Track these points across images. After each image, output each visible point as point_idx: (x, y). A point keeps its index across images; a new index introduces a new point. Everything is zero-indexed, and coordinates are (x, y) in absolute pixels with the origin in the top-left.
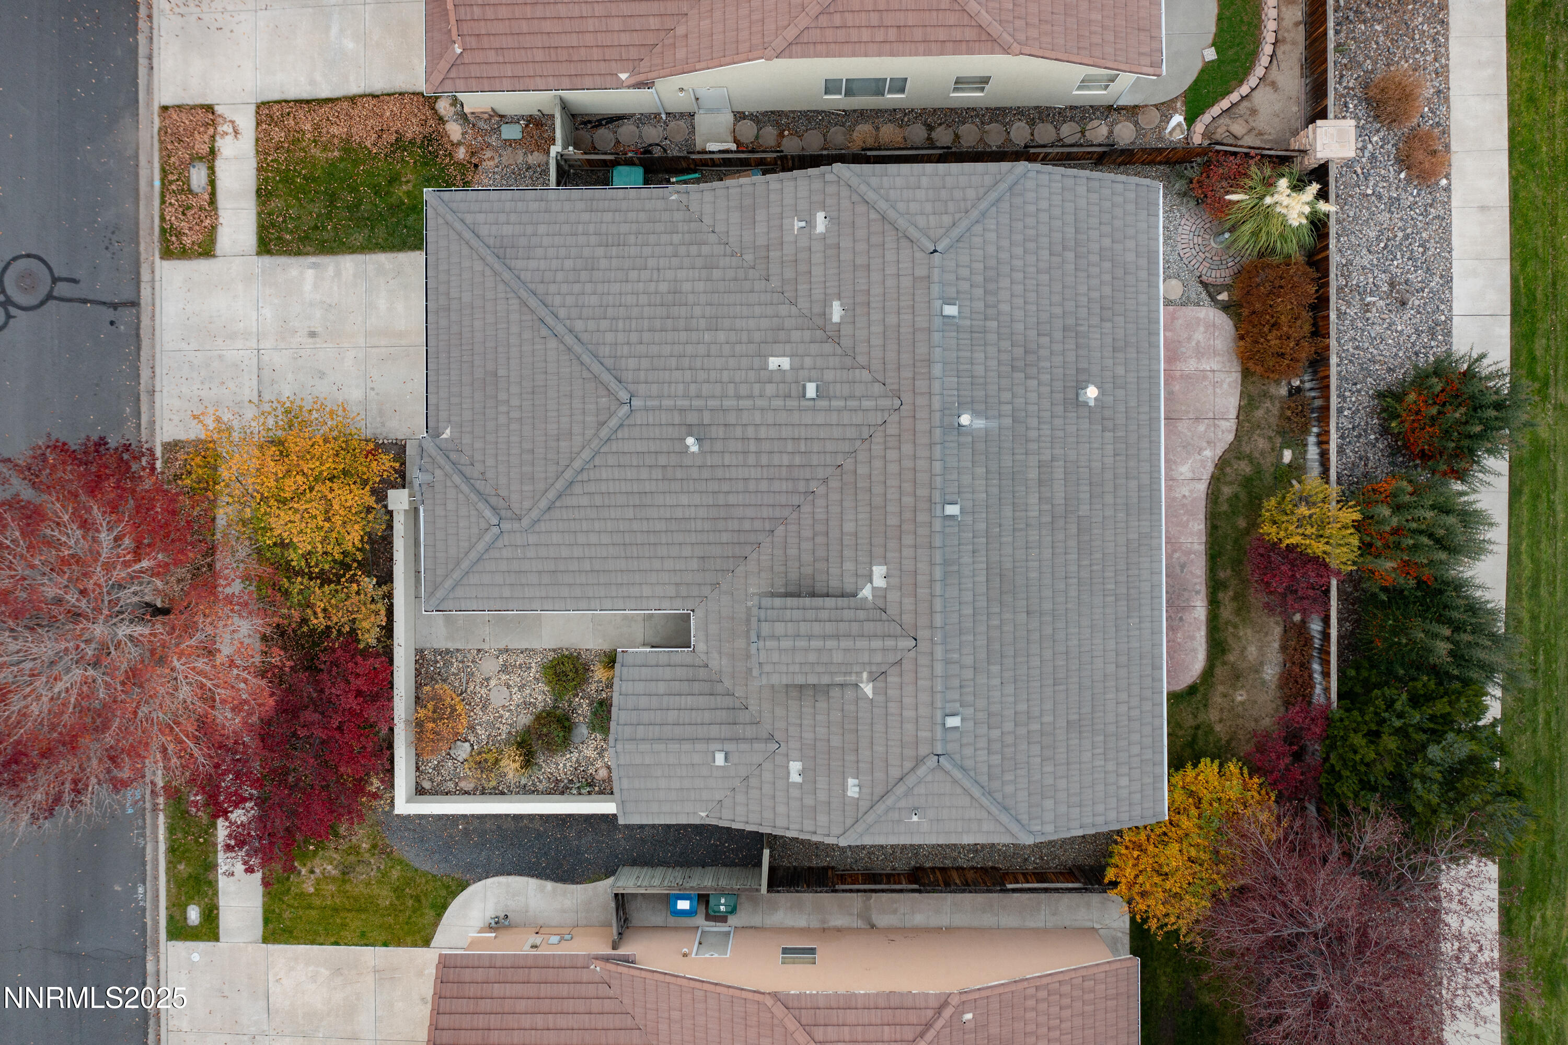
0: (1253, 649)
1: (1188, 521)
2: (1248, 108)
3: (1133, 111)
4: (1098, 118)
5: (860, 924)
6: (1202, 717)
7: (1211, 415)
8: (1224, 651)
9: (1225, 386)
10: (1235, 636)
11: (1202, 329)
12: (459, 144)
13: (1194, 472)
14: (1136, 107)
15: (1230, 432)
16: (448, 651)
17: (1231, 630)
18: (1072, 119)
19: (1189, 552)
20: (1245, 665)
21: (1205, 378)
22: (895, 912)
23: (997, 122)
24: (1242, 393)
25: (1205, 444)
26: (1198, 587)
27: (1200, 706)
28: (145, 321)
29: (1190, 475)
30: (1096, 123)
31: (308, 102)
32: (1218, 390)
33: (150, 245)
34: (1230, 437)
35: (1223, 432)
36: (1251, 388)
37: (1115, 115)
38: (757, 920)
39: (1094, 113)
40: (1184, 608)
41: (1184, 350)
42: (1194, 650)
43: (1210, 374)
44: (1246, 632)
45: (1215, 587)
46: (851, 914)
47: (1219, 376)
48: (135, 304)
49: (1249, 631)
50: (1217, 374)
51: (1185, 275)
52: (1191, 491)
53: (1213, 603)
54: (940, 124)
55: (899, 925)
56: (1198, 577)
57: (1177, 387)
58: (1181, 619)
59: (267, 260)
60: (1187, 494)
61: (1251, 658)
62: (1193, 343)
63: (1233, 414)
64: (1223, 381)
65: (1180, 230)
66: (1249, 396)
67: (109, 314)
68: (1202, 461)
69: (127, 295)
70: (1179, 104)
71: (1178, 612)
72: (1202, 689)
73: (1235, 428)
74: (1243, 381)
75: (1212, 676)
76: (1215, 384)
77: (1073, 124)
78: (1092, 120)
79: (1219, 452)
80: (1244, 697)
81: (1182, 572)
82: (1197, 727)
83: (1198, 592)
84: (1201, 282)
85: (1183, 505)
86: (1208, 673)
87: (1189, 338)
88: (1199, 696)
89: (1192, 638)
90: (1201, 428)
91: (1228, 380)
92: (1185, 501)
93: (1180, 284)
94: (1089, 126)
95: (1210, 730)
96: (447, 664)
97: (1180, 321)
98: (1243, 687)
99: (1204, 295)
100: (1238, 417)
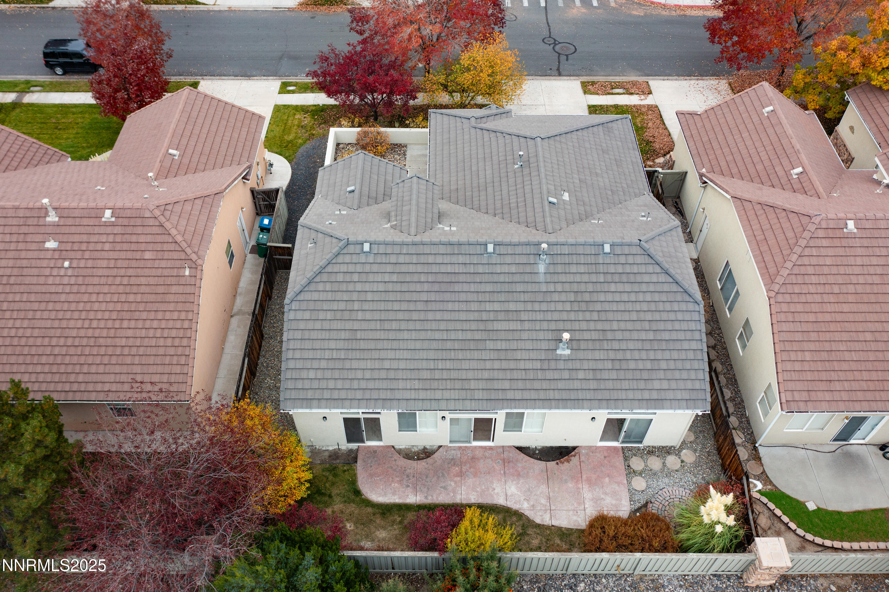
0: (384, 535)
1: (477, 492)
2: (780, 529)
3: (757, 457)
4: (745, 437)
5: (235, 309)
6: (337, 499)
7: (553, 508)
8: (383, 514)
9: (575, 518)
10: (394, 522)
11: (614, 502)
12: (654, 162)
13: (512, 495)
14: (760, 459)
15: (542, 520)
16: (405, 155)
17: (399, 519)
18: (741, 422)
19: (454, 492)
20: (373, 529)
21: (579, 504)
22: (239, 326)
23: (727, 381)
24: (572, 529)
25: (532, 503)
26: (430, 498)
27: (346, 499)
28: (554, 78)
29: (509, 493)
30: (742, 436)
31: (661, 117)
32: (571, 512)
33: (585, 79)
34: (538, 521)
35: (541, 516)
36: (576, 535)
37: (750, 447)
38: (248, 265)
39: (748, 434)
40: (415, 488)
41: (597, 490)
42: (385, 495)
43: (582, 507)
44: (396, 530)
45: (430, 508)
46: (242, 306)
47: (581, 514)
48: (560, 75)
49: (397, 532)
50: (583, 512)
51: (650, 492)
52: (498, 494)
53: (420, 507)
54: (717, 352)
55: (230, 329)
56: (437, 498)
57: (570, 485)
58: (408, 486)
59: (587, 108)
60: (496, 491)
61: (378, 533)
62: (602, 496)
63: (555, 523)
64: (578, 516)
65: (681, 489)
66: (570, 535)
67: (555, 68)
68: (520, 501)
69: (563, 73)
70: (769, 487)
71: (413, 484)
72: (358, 499)
73: (545, 524)
74: (580, 530)
75: (366, 506)
76: (576, 511)
77: (738, 423)
78: (744, 434)
79: (527, 513)
80: (349, 528)
81: (441, 487)
82: (330, 496)
83: (426, 497)
84: (647, 503)
85: (488, 489)
86: (368, 503)
87: (606, 494)
88: (353, 497)
89: (394, 494)
90: (543, 501)
91: (579, 519)
92: (491, 490)
93: (643, 489)
94: (739, 432)
95: (327, 505)
96: (399, 155)
97: (617, 488)
98: (357, 528)
99: (638, 505)
100: (553, 526)
